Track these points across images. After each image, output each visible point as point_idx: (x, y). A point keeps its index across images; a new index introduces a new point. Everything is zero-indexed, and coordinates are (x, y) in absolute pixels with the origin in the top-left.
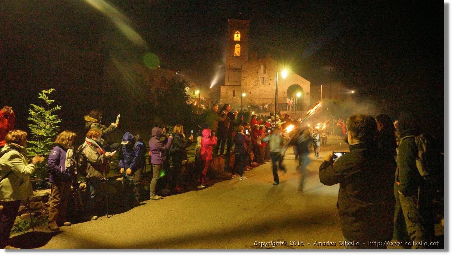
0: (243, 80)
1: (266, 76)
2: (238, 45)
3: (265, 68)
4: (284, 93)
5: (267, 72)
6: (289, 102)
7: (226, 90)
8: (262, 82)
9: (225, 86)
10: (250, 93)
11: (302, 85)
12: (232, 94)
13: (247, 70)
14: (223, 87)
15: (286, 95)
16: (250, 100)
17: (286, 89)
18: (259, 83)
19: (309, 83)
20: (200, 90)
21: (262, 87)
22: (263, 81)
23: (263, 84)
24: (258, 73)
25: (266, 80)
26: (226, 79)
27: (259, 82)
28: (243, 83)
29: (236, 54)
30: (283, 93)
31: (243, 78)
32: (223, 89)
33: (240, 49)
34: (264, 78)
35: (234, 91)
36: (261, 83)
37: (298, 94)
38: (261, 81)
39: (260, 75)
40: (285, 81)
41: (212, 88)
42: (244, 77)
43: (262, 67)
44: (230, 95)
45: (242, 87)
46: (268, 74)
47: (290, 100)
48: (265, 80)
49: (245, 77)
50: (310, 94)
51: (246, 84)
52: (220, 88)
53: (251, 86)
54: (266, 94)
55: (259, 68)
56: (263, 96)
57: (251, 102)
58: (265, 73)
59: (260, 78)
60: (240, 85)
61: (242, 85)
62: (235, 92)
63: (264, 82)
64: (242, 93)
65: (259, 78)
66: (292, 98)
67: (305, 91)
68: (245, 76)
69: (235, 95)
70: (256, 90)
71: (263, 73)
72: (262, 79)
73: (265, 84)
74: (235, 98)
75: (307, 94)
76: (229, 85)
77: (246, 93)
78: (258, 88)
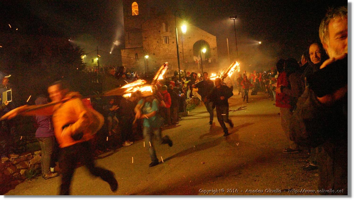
1: (168, 34)
3: (167, 25)
5: (169, 30)
7: (127, 54)
9: (126, 50)
10: (154, 54)
11: (208, 41)
12: (135, 57)
13: (148, 30)
14: (123, 50)
15: (192, 52)
16: (154, 62)
17: (191, 45)
18: (162, 43)
19: (215, 37)
20: (99, 57)
21: (166, 47)
22: (166, 40)
23: (167, 43)
24: (160, 31)
25: (170, 38)
26: (127, 42)
27: (162, 41)
28: (145, 44)
29: (134, 13)
30: (189, 51)
31: (144, 39)
32: (124, 53)
33: (137, 7)
34: (167, 37)
35: (136, 54)
36: (164, 43)
37: (204, 50)
38: (164, 40)
39: (163, 33)
40: (189, 38)
41: (112, 53)
43: (164, 25)
44: (132, 59)
45: (144, 49)
46: (171, 32)
48: (168, 39)
49: (147, 38)
50: (216, 49)
51: (148, 45)
52: (120, 53)
53: (154, 47)
54: (171, 53)
55: (160, 26)
56: (168, 56)
58: (167, 31)
59: (162, 37)
60: (142, 47)
61: (144, 46)
62: (137, 56)
63: (168, 41)
64: (144, 55)
65: (161, 37)
67: (212, 46)
68: (146, 36)
69: (138, 58)
70: (160, 50)
71: (165, 31)
72: (165, 37)
73: (169, 43)
74: (138, 61)
75: (214, 49)
76: (130, 48)
77: (149, 55)
78: (162, 48)
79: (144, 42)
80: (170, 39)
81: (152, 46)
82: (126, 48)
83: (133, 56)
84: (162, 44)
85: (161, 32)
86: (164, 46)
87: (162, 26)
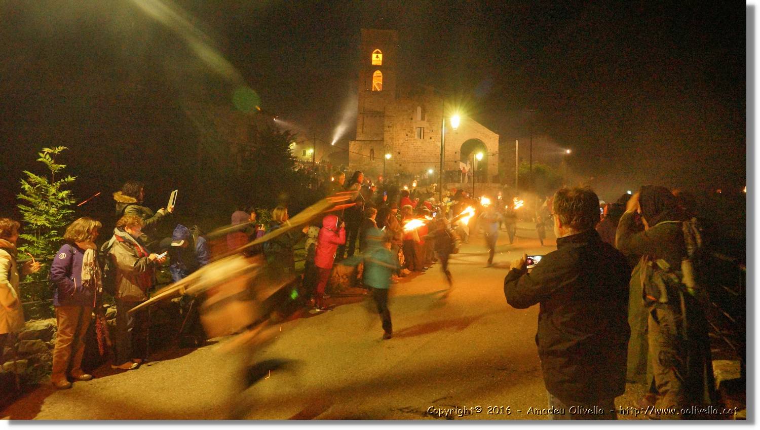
0: (387, 132)
1: (425, 124)
2: (378, 73)
3: (424, 111)
4: (456, 153)
5: (426, 119)
6: (464, 168)
7: (358, 148)
8: (418, 135)
9: (357, 142)
10: (399, 153)
11: (485, 140)
12: (369, 155)
13: (394, 115)
14: (353, 142)
15: (458, 156)
16: (398, 166)
17: (458, 146)
18: (414, 137)
19: (497, 136)
20: (314, 148)
21: (419, 143)
22: (421, 133)
23: (421, 138)
25: (426, 131)
26: (359, 130)
27: (414, 135)
28: (387, 136)
29: (375, 87)
30: (454, 153)
31: (386, 129)
32: (353, 147)
33: (381, 78)
34: (422, 129)
35: (372, 150)
36: (416, 137)
37: (479, 156)
38: (416, 133)
39: (416, 122)
40: (457, 133)
41: (335, 144)
42: (389, 127)
43: (419, 109)
44: (364, 156)
45: (385, 143)
46: (428, 121)
47: (465, 165)
48: (424, 133)
49: (391, 127)
50: (497, 155)
51: (392, 139)
52: (348, 145)
53: (401, 141)
54: (425, 154)
55: (413, 111)
56: (421, 158)
57: (401, 168)
58: (423, 119)
59: (415, 128)
60: (383, 140)
61: (385, 139)
62: (373, 153)
63: (422, 135)
64: (385, 153)
65: (413, 128)
66: (468, 162)
67: (491, 150)
68: (390, 125)
69: (374, 156)
70: (408, 148)
71: (420, 119)
72: (419, 129)
73: (423, 138)
74: (374, 161)
75: (493, 155)
76: (363, 139)
77: (392, 153)
78: (412, 145)
79: (386, 134)
80: (428, 133)
81: (398, 140)
82: (357, 139)
83: (366, 153)
84: (413, 139)
85: (413, 120)
86: (416, 143)
87: (416, 110)
